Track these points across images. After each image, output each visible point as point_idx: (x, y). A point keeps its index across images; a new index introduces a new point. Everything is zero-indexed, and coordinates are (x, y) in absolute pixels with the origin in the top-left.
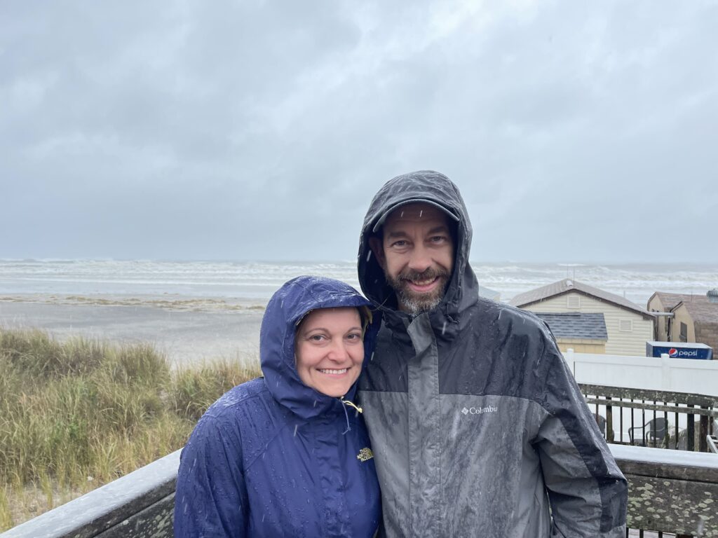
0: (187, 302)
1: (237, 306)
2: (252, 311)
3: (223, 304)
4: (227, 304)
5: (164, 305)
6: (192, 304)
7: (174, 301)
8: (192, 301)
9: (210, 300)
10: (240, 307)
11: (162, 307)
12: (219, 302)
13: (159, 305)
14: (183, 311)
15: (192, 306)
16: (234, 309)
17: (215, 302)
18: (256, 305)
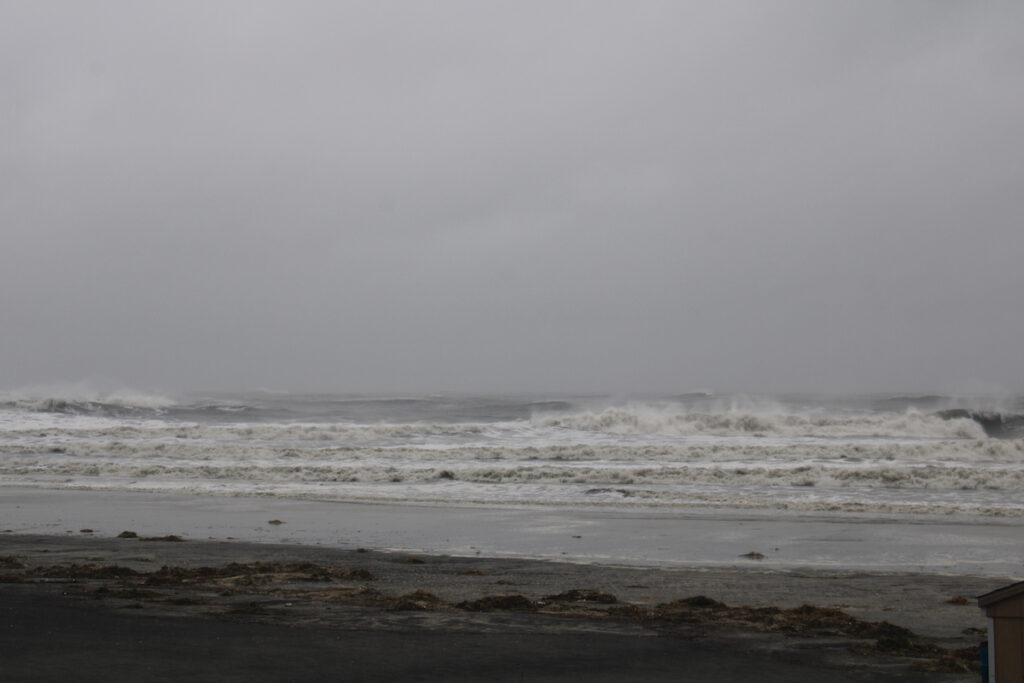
0: (207, 573)
1: (419, 596)
2: (481, 619)
3: (361, 586)
4: (378, 586)
5: (112, 584)
6: (227, 583)
7: (154, 568)
8: (234, 569)
9: (304, 567)
10: (431, 598)
11: (102, 591)
12: (341, 577)
13: (94, 584)
14: (188, 611)
15: (226, 594)
16: (406, 605)
17: (327, 577)
18: (500, 592)
